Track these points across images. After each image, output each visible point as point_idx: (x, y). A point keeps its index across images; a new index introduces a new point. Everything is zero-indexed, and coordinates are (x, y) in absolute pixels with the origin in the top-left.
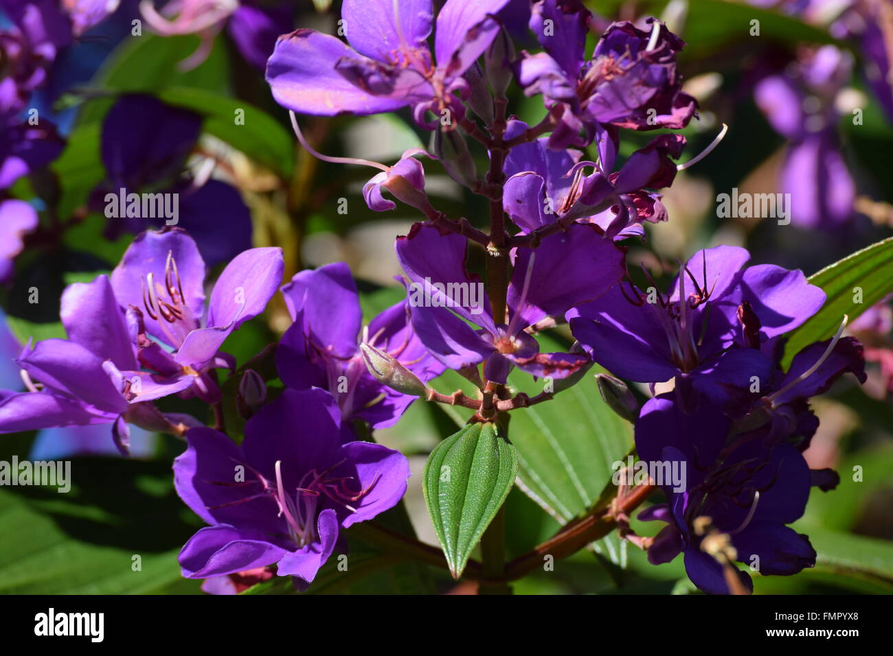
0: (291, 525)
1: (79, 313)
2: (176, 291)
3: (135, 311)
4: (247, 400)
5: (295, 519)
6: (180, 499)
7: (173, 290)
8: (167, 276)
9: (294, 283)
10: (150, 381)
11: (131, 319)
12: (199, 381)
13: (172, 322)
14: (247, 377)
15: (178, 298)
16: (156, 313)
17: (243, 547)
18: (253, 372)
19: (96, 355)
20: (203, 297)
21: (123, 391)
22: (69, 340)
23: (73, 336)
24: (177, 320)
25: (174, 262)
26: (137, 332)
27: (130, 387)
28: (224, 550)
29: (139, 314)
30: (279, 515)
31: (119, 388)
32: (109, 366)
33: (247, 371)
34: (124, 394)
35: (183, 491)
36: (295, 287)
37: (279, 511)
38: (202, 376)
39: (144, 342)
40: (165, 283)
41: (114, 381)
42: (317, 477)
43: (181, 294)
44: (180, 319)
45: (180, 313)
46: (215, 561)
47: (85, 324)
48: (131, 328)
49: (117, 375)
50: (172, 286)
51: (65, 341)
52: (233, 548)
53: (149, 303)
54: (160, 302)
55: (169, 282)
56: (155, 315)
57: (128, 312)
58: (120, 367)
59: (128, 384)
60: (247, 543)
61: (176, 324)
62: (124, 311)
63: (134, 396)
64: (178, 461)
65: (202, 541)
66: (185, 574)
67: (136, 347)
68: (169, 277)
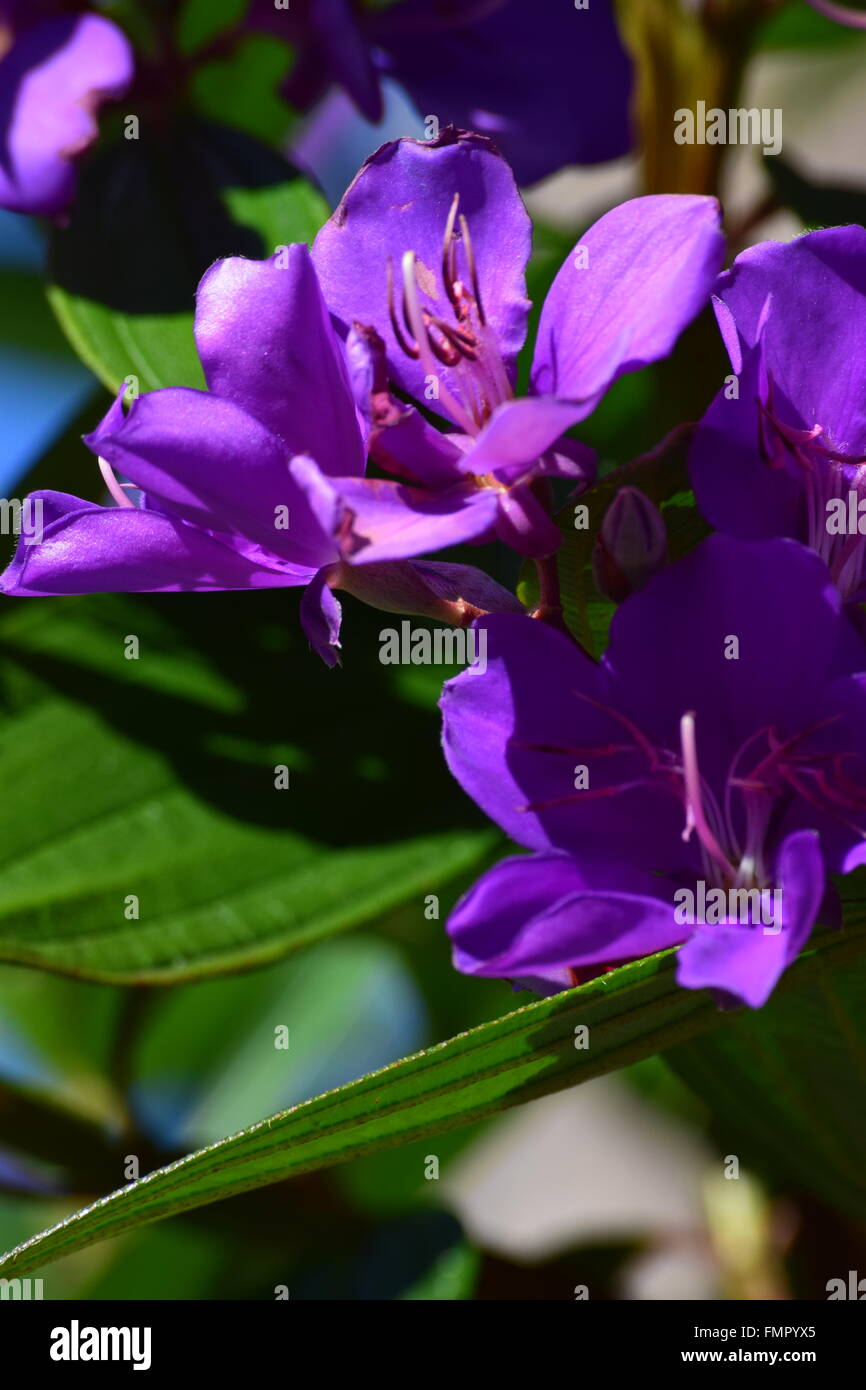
0: (709, 856)
1: (238, 329)
2: (465, 292)
3: (367, 337)
4: (619, 556)
5: (720, 843)
6: (453, 781)
7: (458, 288)
8: (446, 255)
9: (738, 269)
10: (395, 503)
11: (356, 356)
12: (510, 507)
13: (452, 364)
14: (621, 505)
15: (468, 307)
16: (418, 345)
17: (599, 909)
18: (638, 493)
19: (271, 430)
20: (527, 304)
21: (337, 529)
22: (211, 392)
23: (221, 383)
24: (463, 361)
25: (464, 225)
26: (370, 388)
27: (351, 523)
28: (555, 913)
29: (374, 343)
30: (686, 835)
31: (326, 521)
32: (304, 468)
33: (623, 491)
34: (338, 538)
35: (461, 763)
36: (741, 278)
37: (683, 824)
38: (517, 495)
39: (386, 411)
40: (439, 268)
41: (315, 504)
42: (775, 746)
43: (478, 299)
44: (471, 357)
45: (472, 343)
46: (532, 937)
47: (248, 354)
48: (356, 377)
49: (322, 488)
50: (455, 280)
51: (202, 393)
52: (577, 909)
53: (402, 322)
54: (427, 319)
55: (451, 269)
56: (416, 346)
57: (352, 337)
58: (329, 469)
59: (348, 517)
60: (609, 901)
61: (462, 368)
62: (342, 330)
63: (362, 543)
64: (451, 688)
65: (505, 888)
66: (465, 963)
67: (366, 420)
68: (451, 259)
